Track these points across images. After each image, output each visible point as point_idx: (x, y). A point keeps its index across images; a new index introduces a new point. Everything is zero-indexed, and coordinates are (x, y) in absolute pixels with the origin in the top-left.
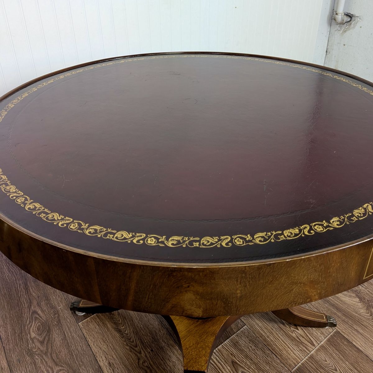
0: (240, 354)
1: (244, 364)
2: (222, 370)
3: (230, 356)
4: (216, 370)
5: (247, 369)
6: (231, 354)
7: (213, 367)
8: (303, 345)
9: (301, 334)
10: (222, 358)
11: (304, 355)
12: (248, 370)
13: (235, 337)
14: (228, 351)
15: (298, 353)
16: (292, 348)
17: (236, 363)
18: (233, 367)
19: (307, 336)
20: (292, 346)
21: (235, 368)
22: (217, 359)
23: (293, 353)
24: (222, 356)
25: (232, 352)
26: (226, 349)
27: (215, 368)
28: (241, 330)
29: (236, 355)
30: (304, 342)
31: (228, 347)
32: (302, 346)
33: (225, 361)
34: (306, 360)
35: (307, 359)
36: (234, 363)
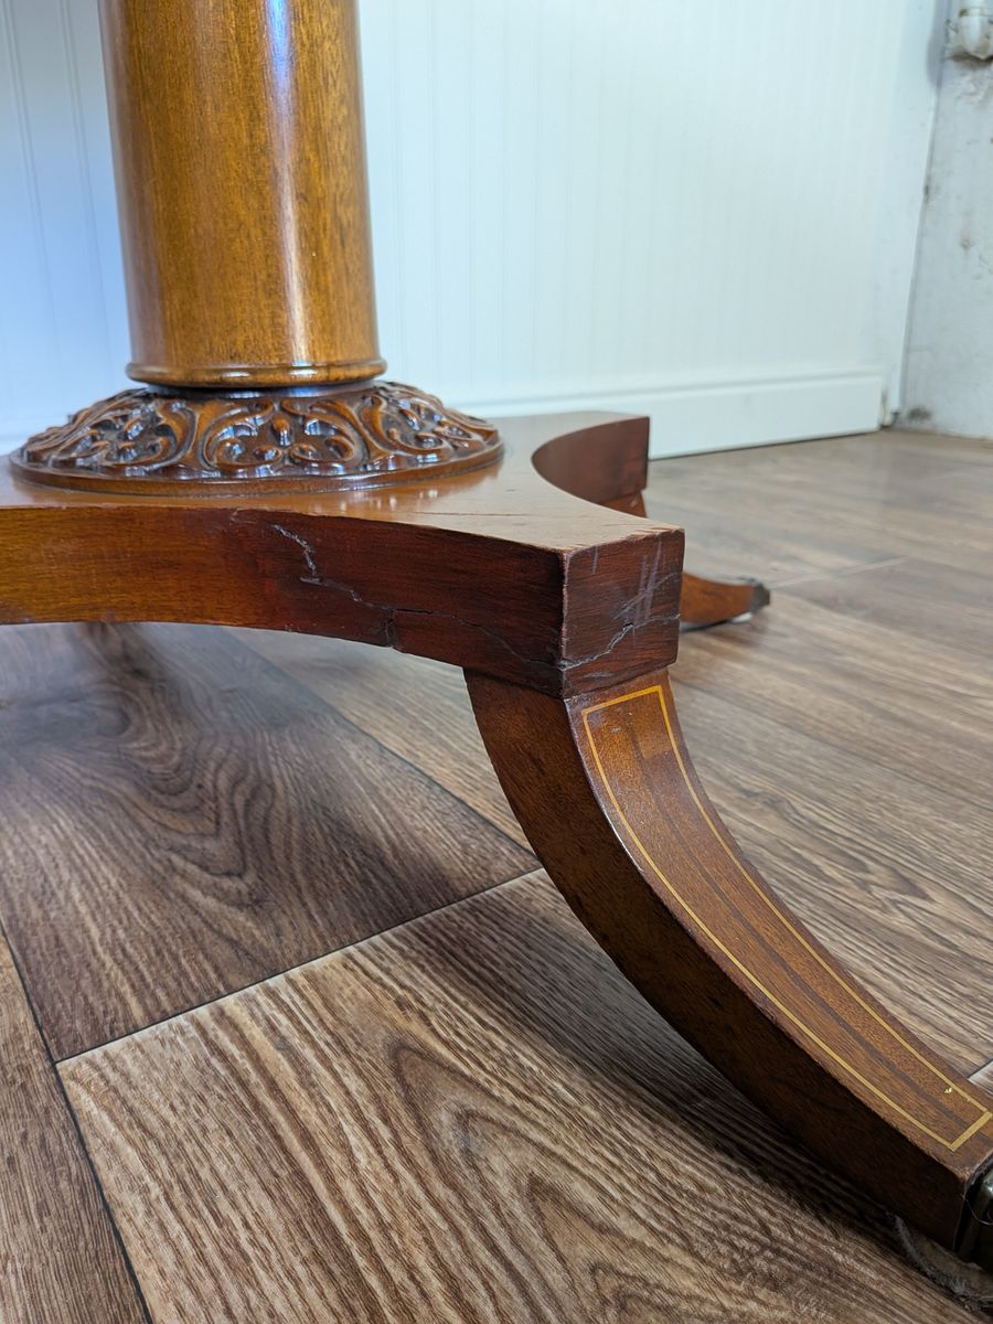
0: (472, 1007)
1: (489, 1065)
2: (292, 1096)
3: (391, 1011)
4: (238, 1091)
5: (509, 1098)
6: (401, 1004)
7: (224, 1072)
10: (321, 1020)
12: (518, 1103)
13: (457, 918)
14: (384, 986)
15: (954, 1014)
16: (898, 990)
17: (427, 1056)
18: (391, 1080)
20: (894, 974)
21: (406, 1087)
22: (273, 1028)
24: (323, 1012)
25: (410, 990)
26: (366, 973)
27: (232, 1082)
29: (439, 1006)
31: (386, 964)
33: (339, 1042)
36: (403, 1055)
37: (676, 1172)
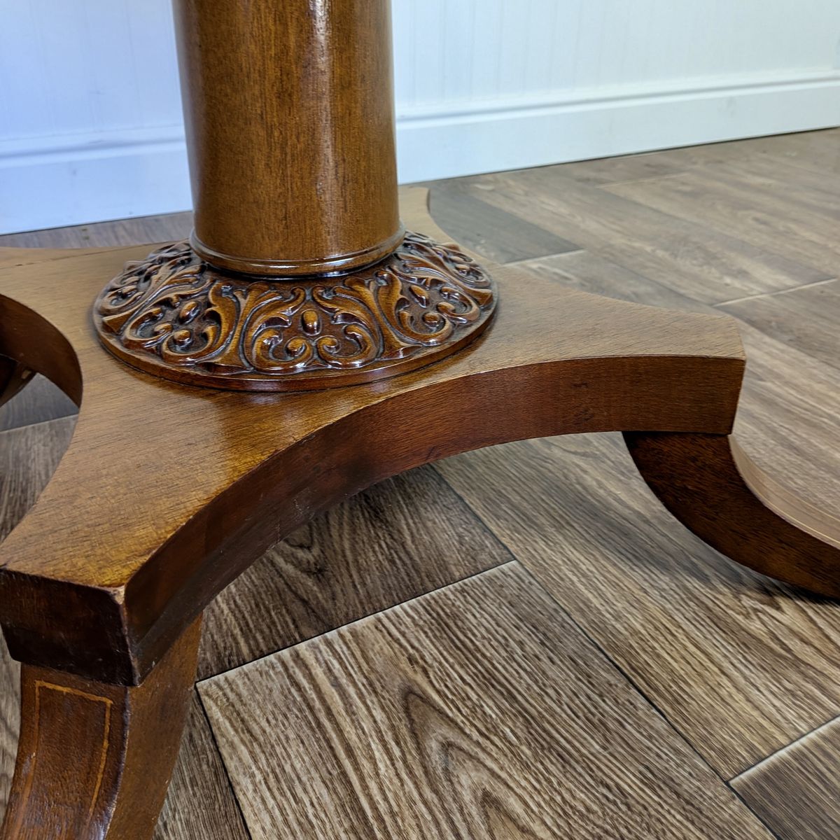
0: (457, 667)
1: (464, 710)
2: (340, 719)
3: (405, 665)
4: (307, 713)
5: (476, 736)
6: (411, 660)
7: (299, 699)
8: (802, 673)
9: (795, 628)
10: (360, 667)
11: (811, 718)
12: (481, 740)
13: (452, 597)
14: (401, 645)
15: (778, 704)
16: (743, 681)
17: (426, 700)
18: (402, 715)
19: (828, 637)
20: (742, 668)
21: (412, 721)
22: (329, 670)
23: (748, 700)
24: (361, 661)
25: (417, 650)
26: (390, 634)
27: (304, 707)
28: (486, 573)
29: (436, 664)
30: (810, 661)
31: (403, 628)
32: (795, 677)
33: (371, 684)
34: (822, 742)
35: (824, 738)
36: (410, 696)
37: (574, 797)
